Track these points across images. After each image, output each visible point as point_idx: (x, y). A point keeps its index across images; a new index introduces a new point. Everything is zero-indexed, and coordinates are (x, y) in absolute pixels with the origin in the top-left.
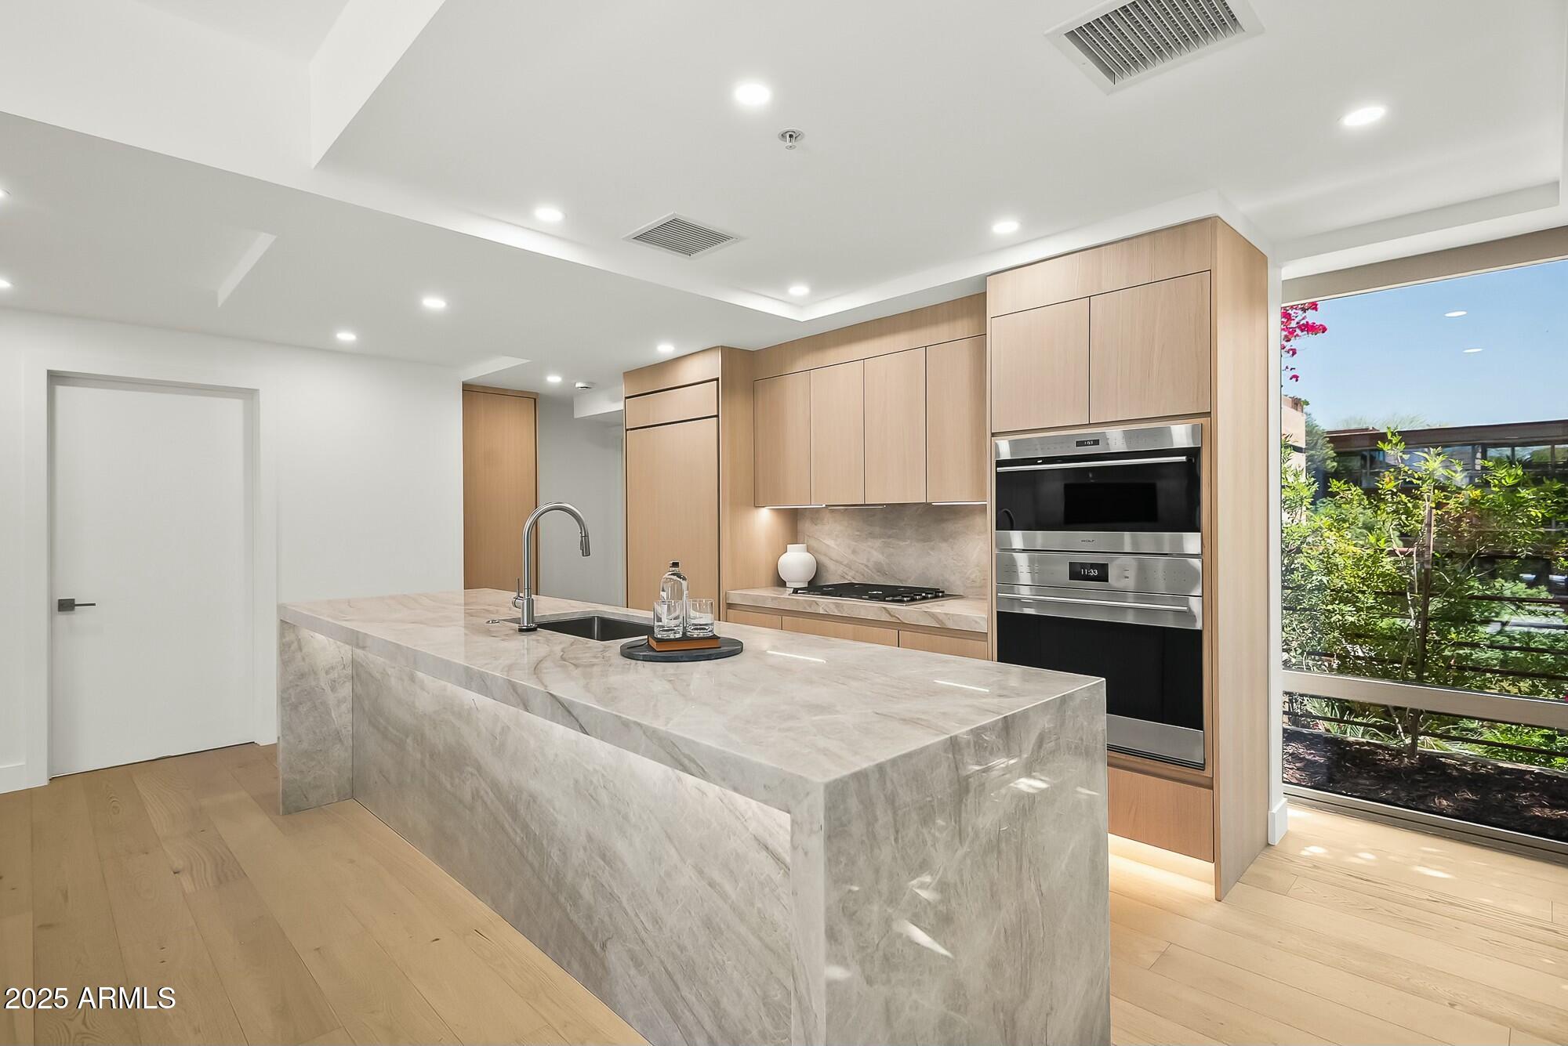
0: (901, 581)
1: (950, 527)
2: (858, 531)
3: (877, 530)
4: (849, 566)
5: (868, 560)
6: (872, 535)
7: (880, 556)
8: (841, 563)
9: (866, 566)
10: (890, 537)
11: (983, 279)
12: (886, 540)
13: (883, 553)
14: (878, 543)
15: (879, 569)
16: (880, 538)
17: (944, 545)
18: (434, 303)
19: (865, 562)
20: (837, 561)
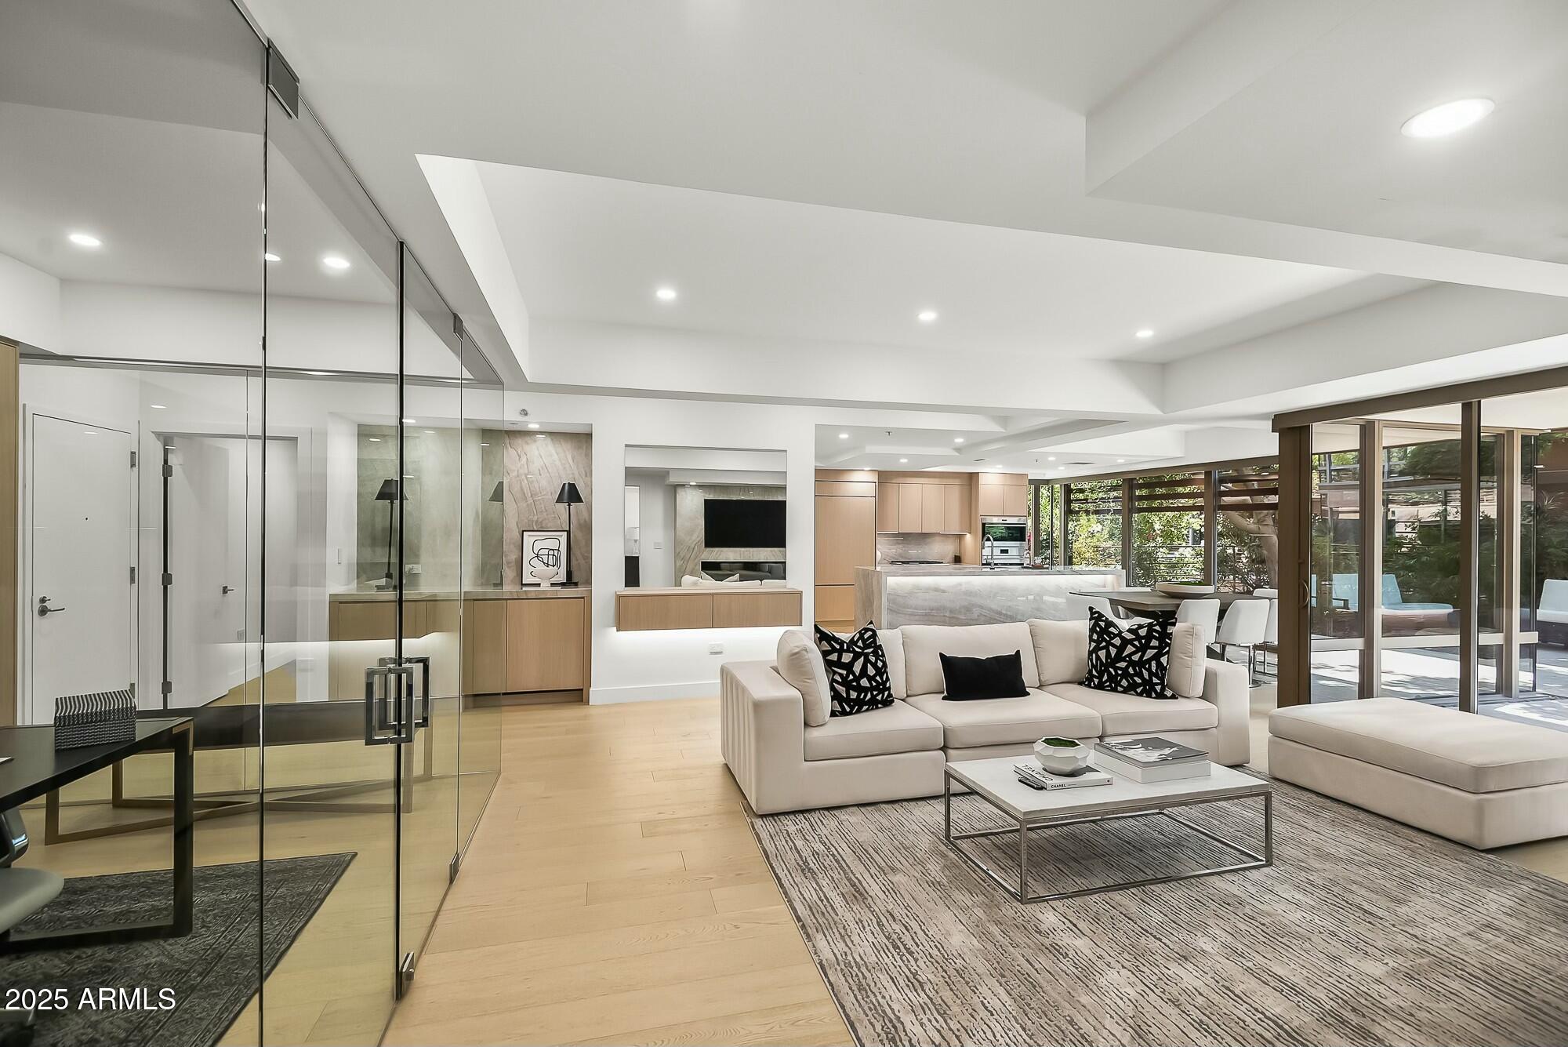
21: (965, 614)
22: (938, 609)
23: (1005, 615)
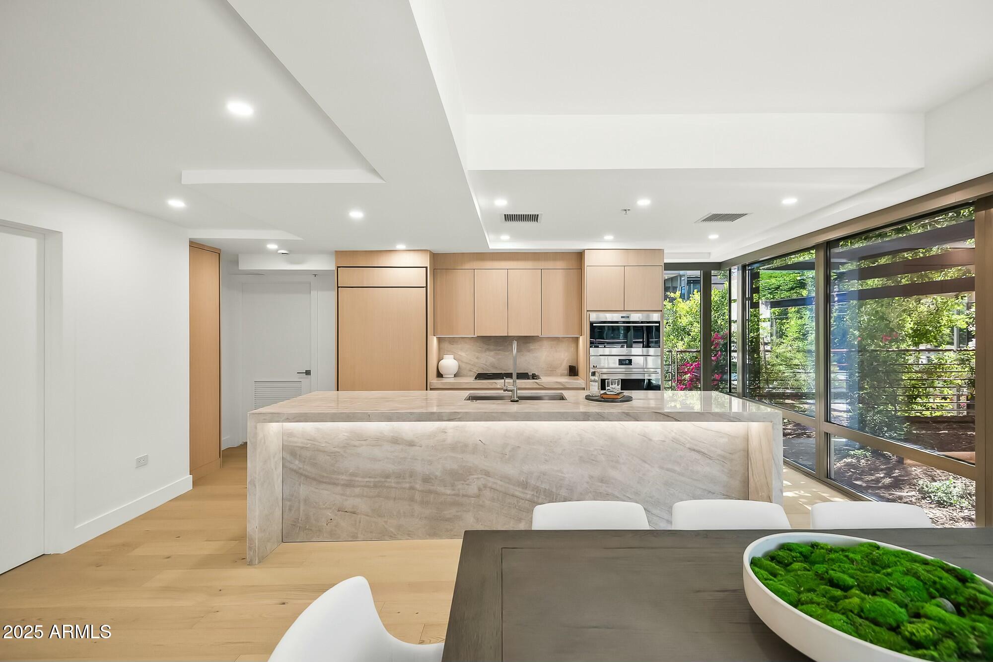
0: (505, 370)
1: (532, 346)
2: (481, 348)
3: (492, 347)
4: (474, 365)
5: (486, 362)
6: (488, 350)
7: (494, 360)
8: (469, 364)
9: (486, 365)
10: (499, 350)
11: (584, 250)
12: (497, 352)
13: (495, 358)
14: (492, 353)
15: (494, 367)
16: (493, 351)
17: (528, 353)
18: (356, 215)
19: (484, 362)
20: (466, 363)
21: (453, 485)
22: (399, 476)
23: (537, 489)
